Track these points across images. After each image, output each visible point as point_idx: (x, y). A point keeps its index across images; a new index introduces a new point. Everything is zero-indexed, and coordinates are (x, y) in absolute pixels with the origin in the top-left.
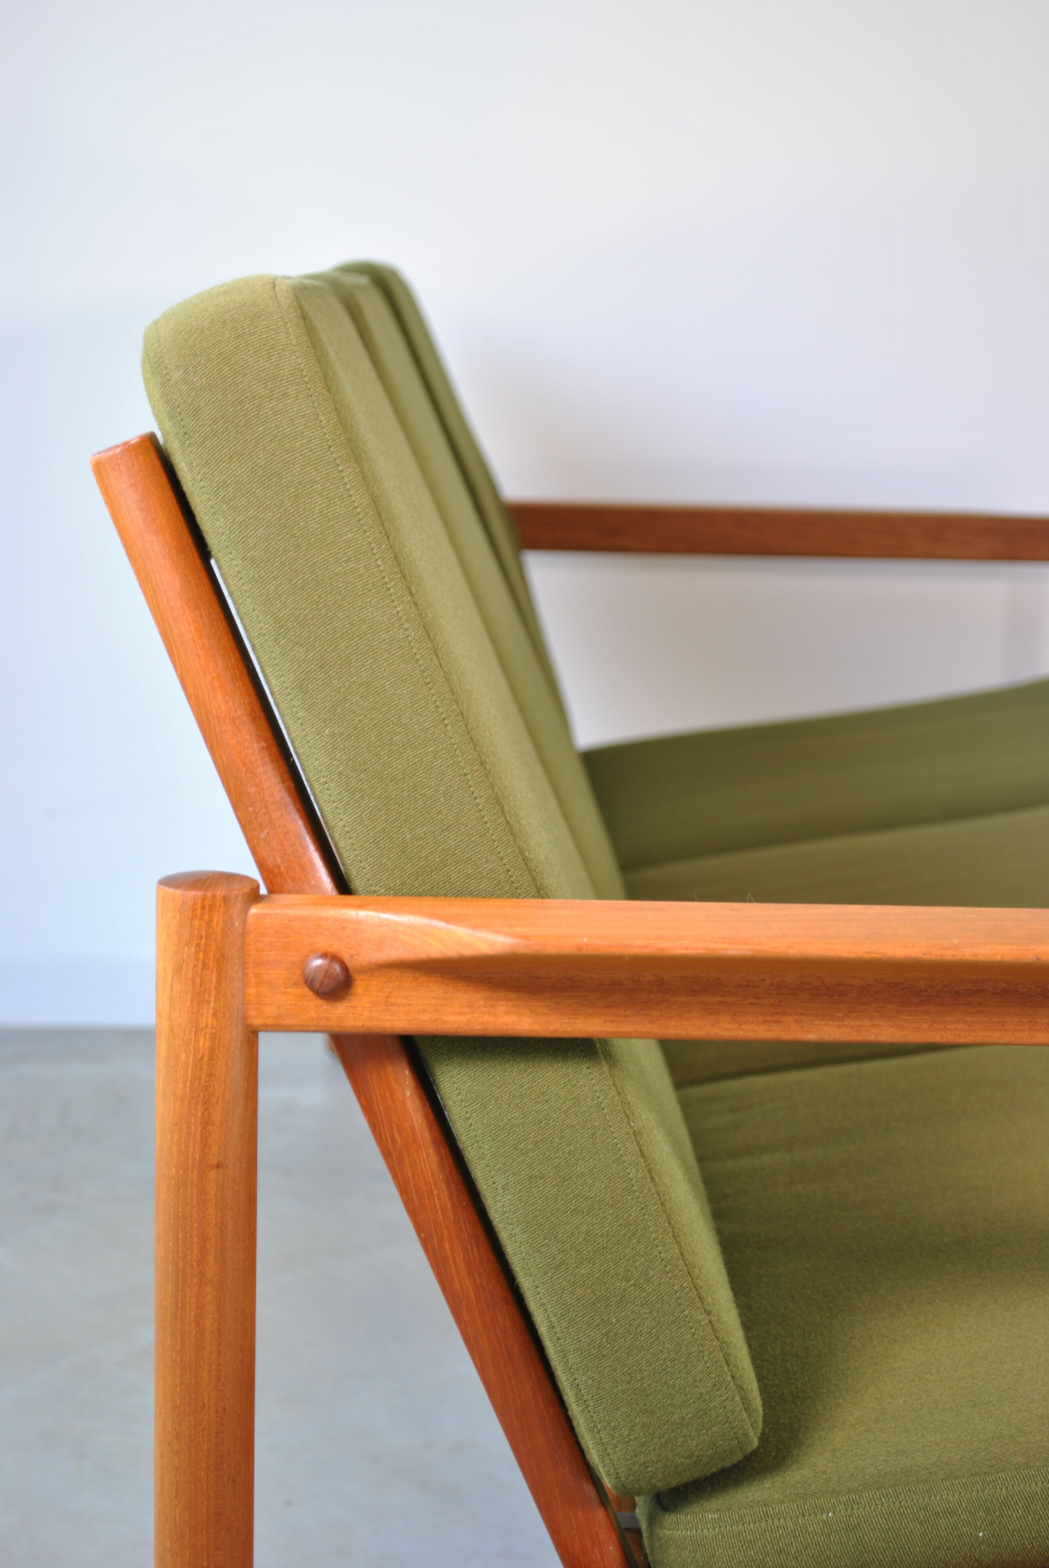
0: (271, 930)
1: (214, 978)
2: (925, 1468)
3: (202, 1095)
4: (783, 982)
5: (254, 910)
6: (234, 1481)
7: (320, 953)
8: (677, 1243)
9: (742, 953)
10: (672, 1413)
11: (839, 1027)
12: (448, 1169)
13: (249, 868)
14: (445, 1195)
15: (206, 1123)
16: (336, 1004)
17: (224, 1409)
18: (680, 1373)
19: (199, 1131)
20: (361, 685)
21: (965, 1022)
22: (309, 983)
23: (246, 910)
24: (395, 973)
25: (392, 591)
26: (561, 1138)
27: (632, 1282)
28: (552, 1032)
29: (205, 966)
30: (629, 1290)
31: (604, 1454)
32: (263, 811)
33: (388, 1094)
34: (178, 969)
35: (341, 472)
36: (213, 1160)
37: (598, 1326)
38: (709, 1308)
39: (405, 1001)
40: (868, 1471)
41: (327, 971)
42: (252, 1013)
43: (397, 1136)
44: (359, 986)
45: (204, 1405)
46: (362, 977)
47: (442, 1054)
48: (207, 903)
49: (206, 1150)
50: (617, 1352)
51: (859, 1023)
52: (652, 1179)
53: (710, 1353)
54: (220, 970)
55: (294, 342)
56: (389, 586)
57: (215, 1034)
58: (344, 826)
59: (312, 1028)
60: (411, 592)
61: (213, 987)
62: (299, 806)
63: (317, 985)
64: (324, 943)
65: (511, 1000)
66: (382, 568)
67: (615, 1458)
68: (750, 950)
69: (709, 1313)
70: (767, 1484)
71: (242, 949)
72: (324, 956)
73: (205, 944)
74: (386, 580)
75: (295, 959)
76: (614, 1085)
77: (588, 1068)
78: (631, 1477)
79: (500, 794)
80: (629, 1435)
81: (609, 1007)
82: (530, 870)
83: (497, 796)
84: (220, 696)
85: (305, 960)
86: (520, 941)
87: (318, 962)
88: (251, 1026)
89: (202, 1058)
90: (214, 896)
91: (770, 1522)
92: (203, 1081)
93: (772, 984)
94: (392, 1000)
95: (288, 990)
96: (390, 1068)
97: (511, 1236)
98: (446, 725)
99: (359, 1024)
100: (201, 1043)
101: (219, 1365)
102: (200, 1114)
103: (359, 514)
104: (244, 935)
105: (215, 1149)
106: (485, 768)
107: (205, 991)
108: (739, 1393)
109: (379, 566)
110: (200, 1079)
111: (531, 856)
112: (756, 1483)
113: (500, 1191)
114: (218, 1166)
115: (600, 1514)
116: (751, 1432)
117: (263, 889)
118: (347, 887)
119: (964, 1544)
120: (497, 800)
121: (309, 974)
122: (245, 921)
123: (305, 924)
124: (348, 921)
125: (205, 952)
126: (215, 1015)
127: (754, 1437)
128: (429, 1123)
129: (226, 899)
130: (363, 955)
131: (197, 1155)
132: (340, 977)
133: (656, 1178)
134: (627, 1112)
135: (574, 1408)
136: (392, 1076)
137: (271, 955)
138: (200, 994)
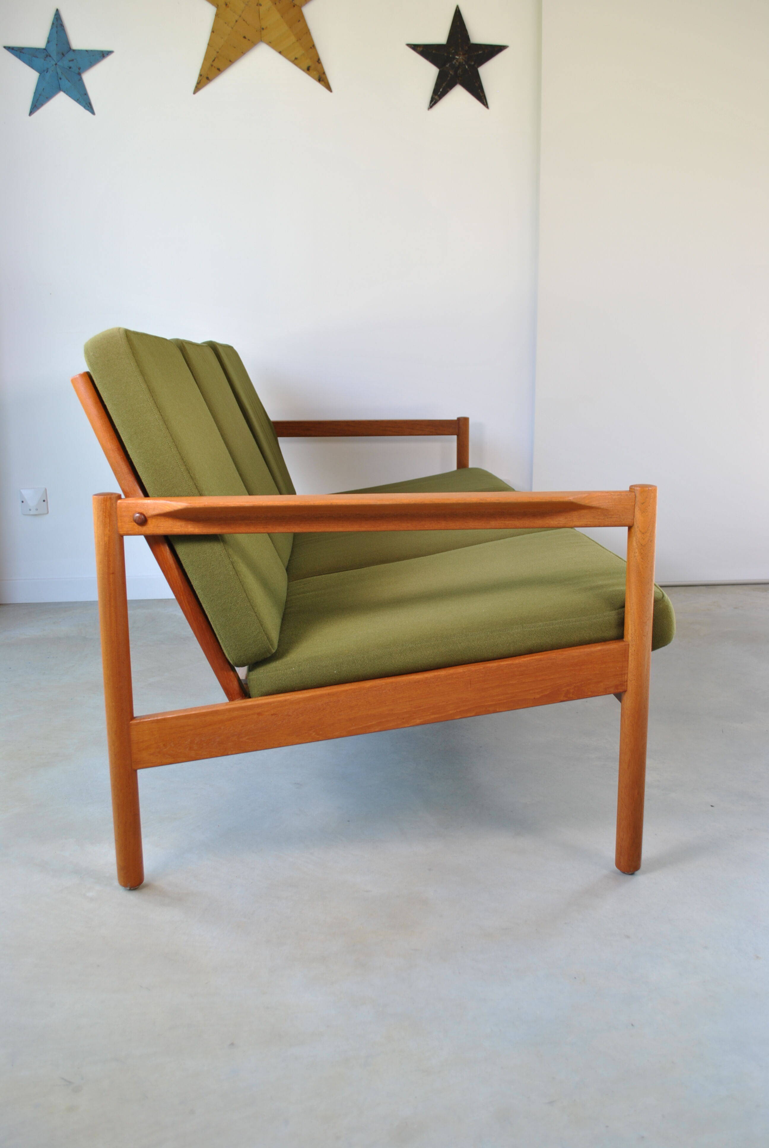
0: (124, 507)
1: (108, 520)
2: (321, 656)
3: (107, 553)
5: (119, 501)
6: (123, 663)
8: (245, 593)
10: (247, 641)
12: (181, 575)
13: (119, 491)
14: (180, 582)
15: (109, 561)
16: (143, 527)
18: (248, 630)
19: (107, 564)
22: (135, 521)
23: (116, 501)
24: (159, 517)
25: (154, 411)
26: (210, 564)
27: (233, 604)
28: (204, 533)
29: (105, 517)
30: (232, 606)
31: (229, 654)
32: (122, 475)
33: (162, 554)
34: (98, 518)
35: (138, 379)
36: (111, 572)
37: (224, 617)
38: (256, 611)
39: (162, 525)
40: (305, 657)
41: (139, 517)
42: (120, 530)
43: (165, 566)
44: (150, 521)
46: (150, 519)
47: (176, 542)
49: (109, 569)
50: (230, 624)
51: (289, 527)
52: (237, 575)
53: (257, 624)
54: (110, 518)
55: (123, 344)
57: (109, 536)
58: (145, 478)
59: (137, 534)
60: (160, 412)
61: (108, 523)
62: (133, 473)
63: (137, 521)
64: (138, 510)
65: (192, 524)
67: (232, 655)
68: (252, 504)
69: (256, 613)
70: (277, 662)
71: (116, 512)
72: (138, 513)
73: (105, 511)
74: (152, 408)
75: (131, 515)
76: (225, 548)
77: (217, 544)
78: (237, 660)
79: (188, 468)
80: (235, 648)
81: (221, 526)
82: (198, 489)
83: (187, 468)
84: (109, 443)
85: (134, 515)
86: (189, 504)
87: (137, 515)
88: (120, 534)
89: (106, 543)
90: (107, 497)
91: (277, 672)
94: (159, 525)
95: (130, 523)
96: (162, 547)
97: (198, 593)
98: (171, 449)
99: (150, 532)
100: (106, 539)
101: (117, 630)
102: (107, 559)
103: (144, 390)
104: (116, 508)
105: (111, 569)
106: (183, 461)
107: (106, 524)
108: (266, 636)
109: (150, 405)
110: (106, 549)
111: (199, 485)
112: (274, 662)
113: (195, 580)
114: (113, 573)
115: (232, 673)
116: (271, 647)
117: (123, 496)
118: (146, 495)
119: (331, 675)
120: (187, 469)
121: (135, 519)
122: (116, 505)
123: (134, 505)
124: (145, 503)
125: (105, 513)
126: (109, 531)
127: (272, 649)
128: (174, 562)
129: (110, 498)
130: (150, 513)
131: (107, 571)
132: (144, 519)
133: (239, 575)
134: (229, 556)
135: (220, 641)
136: (163, 549)
137: (124, 514)
138: (104, 525)
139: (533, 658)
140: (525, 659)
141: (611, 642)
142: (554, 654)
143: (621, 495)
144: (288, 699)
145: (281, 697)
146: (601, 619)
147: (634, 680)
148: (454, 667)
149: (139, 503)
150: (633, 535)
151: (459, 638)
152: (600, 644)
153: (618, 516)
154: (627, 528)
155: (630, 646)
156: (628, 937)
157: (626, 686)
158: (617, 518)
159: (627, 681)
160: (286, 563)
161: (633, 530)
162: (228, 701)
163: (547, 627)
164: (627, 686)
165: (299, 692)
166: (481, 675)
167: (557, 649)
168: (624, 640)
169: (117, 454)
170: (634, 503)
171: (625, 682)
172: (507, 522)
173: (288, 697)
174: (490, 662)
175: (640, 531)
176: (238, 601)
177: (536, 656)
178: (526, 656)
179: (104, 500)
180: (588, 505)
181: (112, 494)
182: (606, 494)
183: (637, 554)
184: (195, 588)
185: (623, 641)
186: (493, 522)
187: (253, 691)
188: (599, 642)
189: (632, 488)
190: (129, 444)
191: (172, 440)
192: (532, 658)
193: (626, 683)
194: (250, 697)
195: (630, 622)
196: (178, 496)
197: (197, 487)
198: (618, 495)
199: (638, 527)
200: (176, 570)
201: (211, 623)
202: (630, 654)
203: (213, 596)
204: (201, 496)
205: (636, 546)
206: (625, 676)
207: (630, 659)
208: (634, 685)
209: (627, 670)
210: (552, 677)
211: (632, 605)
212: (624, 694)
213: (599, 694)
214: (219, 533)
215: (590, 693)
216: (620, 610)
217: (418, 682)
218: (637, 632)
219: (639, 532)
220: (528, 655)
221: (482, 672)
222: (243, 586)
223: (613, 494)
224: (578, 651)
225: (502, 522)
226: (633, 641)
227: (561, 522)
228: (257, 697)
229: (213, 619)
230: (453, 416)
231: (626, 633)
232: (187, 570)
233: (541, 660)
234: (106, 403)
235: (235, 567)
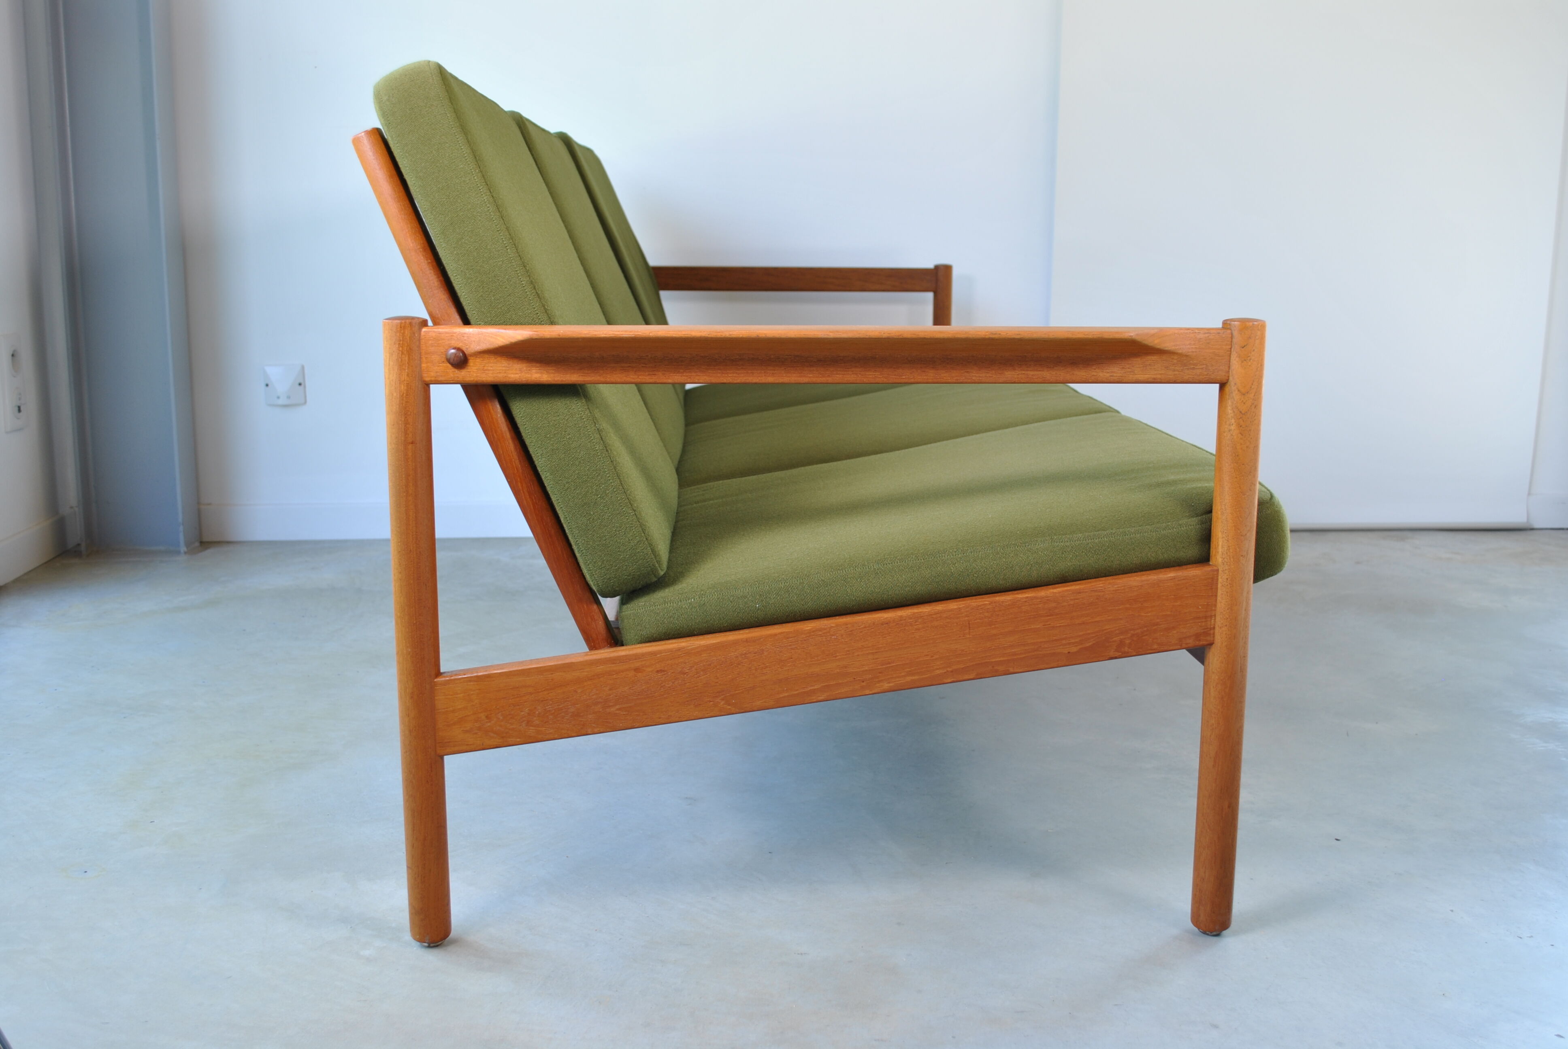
0: (432, 338)
1: (407, 358)
2: (735, 580)
3: (404, 411)
4: (656, 356)
5: (424, 330)
6: (426, 585)
7: (452, 348)
8: (619, 479)
9: (630, 336)
10: (620, 555)
11: (681, 376)
12: (518, 450)
13: (424, 315)
14: (517, 462)
15: (406, 423)
16: (461, 371)
17: (420, 552)
18: (622, 536)
19: (403, 427)
20: (469, 231)
21: (737, 373)
22: (449, 361)
23: (420, 330)
24: (487, 356)
25: (481, 190)
26: (565, 432)
27: (599, 496)
28: (556, 381)
29: (403, 353)
30: (598, 499)
31: (592, 575)
32: (430, 290)
33: (490, 416)
34: (391, 354)
35: (458, 138)
36: (410, 441)
37: (585, 516)
38: (635, 508)
39: (491, 368)
40: (710, 583)
41: (456, 355)
42: (425, 375)
43: (495, 435)
44: (471, 362)
45: (411, 550)
46: (472, 358)
47: (512, 396)
48: (402, 325)
49: (407, 436)
50: (594, 527)
51: (690, 374)
52: (607, 451)
53: (636, 528)
54: (409, 355)
55: (436, 83)
56: (480, 188)
57: (408, 384)
58: (465, 295)
59: (452, 382)
60: (490, 191)
61: (407, 362)
62: (446, 288)
63: (452, 361)
64: (454, 343)
65: (538, 367)
66: (477, 180)
67: (596, 576)
68: (633, 334)
69: (635, 511)
70: (667, 590)
71: (419, 347)
72: (454, 348)
73: (402, 343)
74: (479, 185)
75: (442, 351)
76: (588, 408)
77: (576, 401)
78: (604, 586)
79: (533, 281)
80: (601, 565)
81: (581, 369)
82: (548, 314)
83: (532, 281)
84: (409, 240)
85: (447, 350)
86: (534, 333)
87: (453, 351)
88: (424, 381)
89: (403, 395)
90: (405, 322)
91: (666, 605)
92: (404, 405)
93: (651, 358)
94: (485, 368)
95: (441, 365)
96: (490, 404)
97: (546, 477)
98: (507, 249)
99: (472, 379)
100: (403, 388)
101: (417, 532)
102: (403, 420)
103: (466, 157)
104: (419, 340)
105: (410, 435)
106: (526, 269)
107: (403, 364)
108: (650, 547)
109: (475, 179)
110: (403, 404)
111: (549, 308)
112: (662, 590)
113: (540, 457)
114: (412, 443)
115: (595, 607)
116: (657, 565)
117: (430, 323)
118: (466, 321)
119: (750, 610)
120: (532, 283)
121: (449, 357)
122: (420, 334)
123: (447, 335)
124: (465, 333)
125: (402, 347)
126: (408, 375)
127: (659, 568)
128: (509, 429)
129: (411, 324)
130: (473, 347)
131: (403, 438)
132: (462, 358)
133: (609, 451)
134: (595, 421)
135: (578, 555)
136: (491, 407)
137: (432, 349)
138: (401, 366)
139: (1068, 588)
140: (1055, 591)
141: (1189, 566)
142: (1101, 582)
143: (1210, 333)
144: (684, 648)
145: (672, 643)
146: (1175, 530)
147: (1226, 626)
148: (943, 602)
149: (455, 333)
150: (1227, 397)
151: (952, 557)
152: (1172, 569)
153: (1204, 366)
154: (1218, 385)
155: (1220, 572)
156: (1216, 1027)
157: (1212, 636)
158: (1202, 369)
159: (1214, 628)
160: (676, 462)
161: (1227, 389)
162: (588, 651)
163: (1090, 541)
164: (1214, 637)
165: (701, 637)
166: (986, 614)
167: (1105, 576)
168: (1211, 563)
169: (422, 258)
170: (1230, 347)
171: (1211, 629)
172: (1032, 373)
173: (683, 644)
174: (999, 594)
175: (1239, 391)
176: (607, 492)
177: (1072, 585)
178: (1057, 585)
179: (401, 327)
180: (1158, 347)
181: (413, 318)
182: (1186, 331)
183: (1232, 428)
184: (539, 469)
185: (1210, 565)
186: (1009, 373)
187: (628, 634)
188: (1172, 567)
189: (1226, 324)
190: (442, 240)
191: (508, 236)
192: (1066, 588)
193: (1212, 632)
194: (623, 645)
195: (1220, 535)
196: (517, 324)
197: (546, 311)
198: (1205, 333)
199: (1235, 384)
200: (510, 441)
201: (565, 526)
202: (1219, 585)
203: (567, 483)
204: (552, 324)
205: (1232, 415)
206: (1211, 621)
207: (1219, 592)
208: (1226, 634)
209: (1215, 610)
210: (1097, 619)
211: (1223, 508)
212: (1210, 648)
213: (1171, 648)
214: (579, 382)
215: (1155, 647)
216: (1204, 516)
217: (887, 622)
218: (1231, 551)
219: (1237, 392)
220: (1060, 585)
221: (988, 609)
222: (615, 468)
223: (1197, 331)
224: (1138, 579)
225: (1023, 372)
226: (1225, 563)
227: (1115, 375)
228: (634, 644)
229: (568, 519)
230: (927, 263)
231: (1214, 553)
232: (527, 442)
233: (1080, 593)
234: (406, 177)
235: (603, 437)
